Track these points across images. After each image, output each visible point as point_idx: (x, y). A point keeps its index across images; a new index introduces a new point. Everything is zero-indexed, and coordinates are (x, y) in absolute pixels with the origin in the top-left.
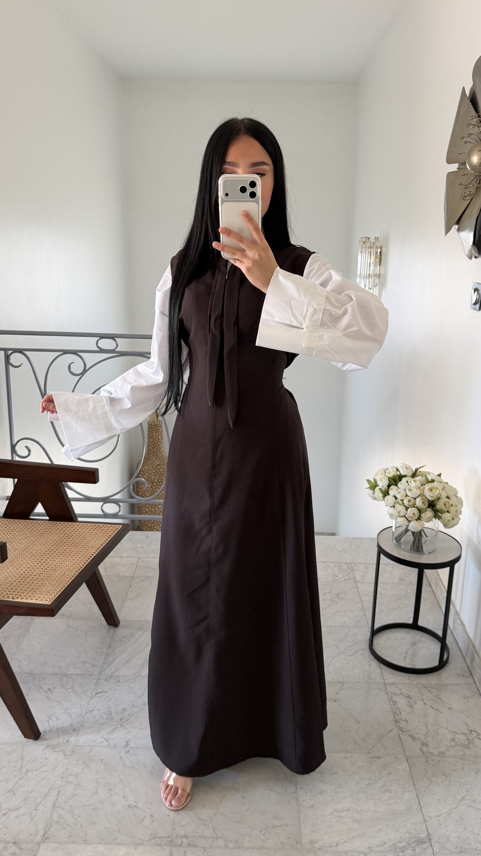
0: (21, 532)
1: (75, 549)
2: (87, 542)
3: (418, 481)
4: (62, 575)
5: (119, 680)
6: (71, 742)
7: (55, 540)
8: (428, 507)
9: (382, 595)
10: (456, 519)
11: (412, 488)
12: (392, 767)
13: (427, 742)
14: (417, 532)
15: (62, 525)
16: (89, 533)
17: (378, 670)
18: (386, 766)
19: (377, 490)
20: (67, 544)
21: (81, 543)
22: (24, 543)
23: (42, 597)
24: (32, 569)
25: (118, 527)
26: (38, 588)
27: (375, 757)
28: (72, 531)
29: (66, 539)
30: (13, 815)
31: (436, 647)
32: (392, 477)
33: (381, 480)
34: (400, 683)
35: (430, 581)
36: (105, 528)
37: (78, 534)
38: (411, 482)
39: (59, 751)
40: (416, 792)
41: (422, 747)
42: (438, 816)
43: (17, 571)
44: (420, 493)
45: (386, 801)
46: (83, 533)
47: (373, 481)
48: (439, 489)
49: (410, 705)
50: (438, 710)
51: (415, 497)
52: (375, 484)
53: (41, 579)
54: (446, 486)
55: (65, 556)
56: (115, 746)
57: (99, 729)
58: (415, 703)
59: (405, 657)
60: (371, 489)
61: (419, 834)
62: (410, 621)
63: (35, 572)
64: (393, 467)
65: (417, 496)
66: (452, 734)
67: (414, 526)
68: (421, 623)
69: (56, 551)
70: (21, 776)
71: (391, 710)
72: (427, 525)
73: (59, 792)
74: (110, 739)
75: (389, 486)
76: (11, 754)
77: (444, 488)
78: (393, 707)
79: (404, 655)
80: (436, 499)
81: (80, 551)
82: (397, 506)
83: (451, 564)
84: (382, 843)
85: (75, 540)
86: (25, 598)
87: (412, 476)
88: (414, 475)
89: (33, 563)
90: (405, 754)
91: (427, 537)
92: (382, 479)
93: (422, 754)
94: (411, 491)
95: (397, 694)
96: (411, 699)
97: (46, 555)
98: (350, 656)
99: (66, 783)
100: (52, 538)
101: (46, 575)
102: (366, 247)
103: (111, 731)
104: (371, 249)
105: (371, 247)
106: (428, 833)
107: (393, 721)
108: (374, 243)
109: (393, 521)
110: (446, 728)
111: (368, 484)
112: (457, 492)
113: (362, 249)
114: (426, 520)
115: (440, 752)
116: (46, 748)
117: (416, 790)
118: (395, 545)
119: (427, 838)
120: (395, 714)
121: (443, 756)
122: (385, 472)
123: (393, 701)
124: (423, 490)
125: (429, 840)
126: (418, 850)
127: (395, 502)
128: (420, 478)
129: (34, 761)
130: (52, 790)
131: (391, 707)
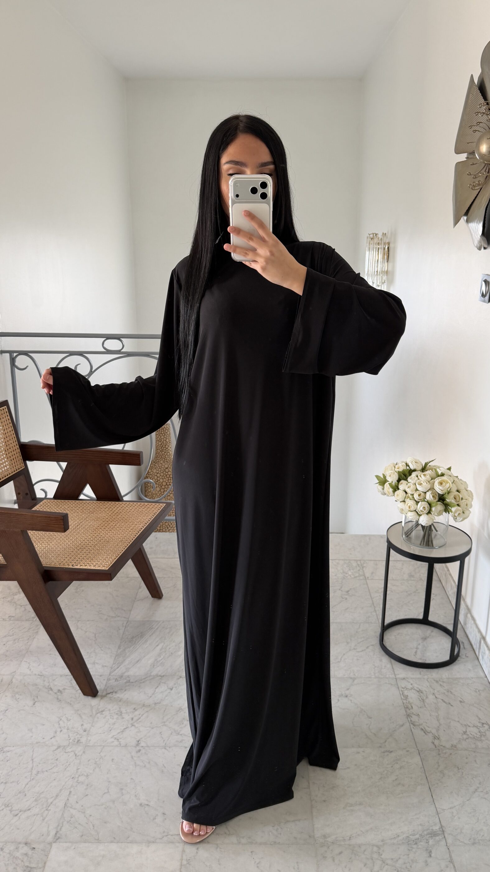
3: (428, 475)
6: (82, 743)
8: (439, 501)
9: (392, 591)
10: (466, 512)
11: (422, 482)
12: (404, 761)
13: (439, 736)
14: (427, 526)
15: (109, 504)
17: (389, 666)
18: (398, 760)
19: (387, 485)
27: (387, 751)
30: (24, 816)
31: (446, 642)
32: (401, 471)
33: (390, 476)
34: (412, 678)
35: (440, 576)
36: (149, 507)
38: (420, 477)
39: (70, 752)
40: (429, 785)
41: (434, 740)
42: (451, 808)
44: (430, 487)
45: (399, 794)
47: (382, 477)
48: (449, 483)
49: (422, 699)
50: (450, 704)
51: (425, 492)
52: (384, 480)
54: (456, 479)
56: (126, 746)
58: (427, 697)
59: (416, 652)
60: (380, 485)
61: (432, 826)
62: (421, 617)
64: (403, 462)
65: (427, 490)
66: (463, 726)
67: (424, 520)
68: (431, 619)
70: (32, 778)
71: (402, 704)
72: (436, 518)
73: (70, 792)
74: (121, 739)
75: (399, 481)
76: (21, 756)
77: (454, 482)
78: (405, 701)
79: (415, 650)
80: (446, 493)
82: (408, 501)
83: (461, 558)
84: (396, 836)
87: (422, 471)
88: (423, 470)
90: (417, 747)
91: (437, 531)
92: (392, 475)
93: (434, 747)
94: (422, 485)
95: (408, 689)
96: (423, 693)
98: (361, 650)
99: (77, 783)
102: (374, 244)
103: (122, 730)
104: (379, 245)
105: (378, 244)
106: (441, 825)
107: (405, 715)
108: (382, 239)
109: (402, 516)
110: (458, 721)
111: (377, 479)
112: (467, 485)
113: (369, 246)
114: (436, 514)
115: (452, 745)
116: (57, 749)
117: (428, 783)
118: (404, 539)
119: (440, 831)
120: (406, 708)
121: (455, 749)
122: (395, 467)
123: (405, 696)
124: (433, 484)
125: (442, 833)
126: (431, 842)
127: (406, 497)
128: (430, 472)
129: (45, 763)
130: (63, 791)
131: (403, 702)
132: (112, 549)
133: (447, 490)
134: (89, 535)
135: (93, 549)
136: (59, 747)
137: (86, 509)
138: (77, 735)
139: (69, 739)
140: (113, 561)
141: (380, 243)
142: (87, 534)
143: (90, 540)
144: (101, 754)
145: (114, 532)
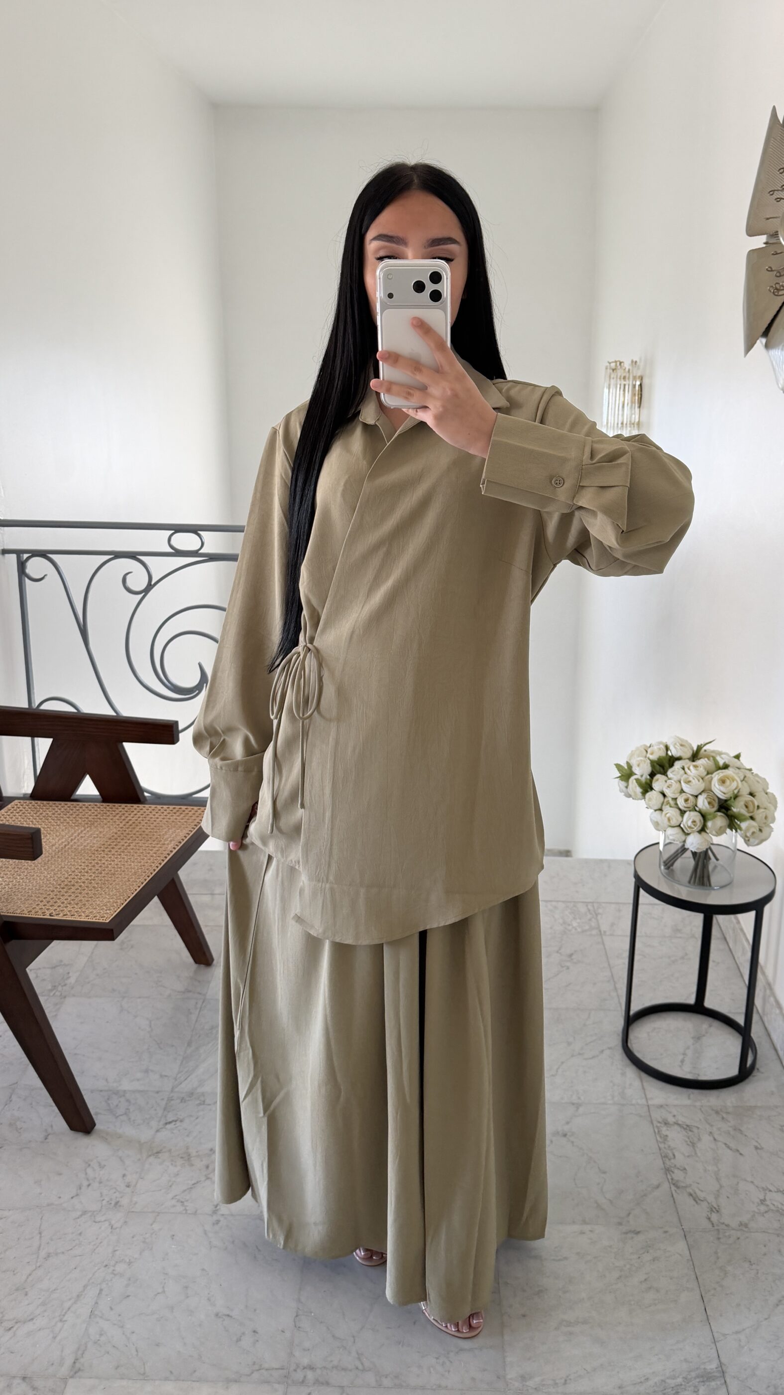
3: (701, 767)
5: (204, 1101)
6: (123, 1206)
8: (719, 810)
9: (643, 956)
10: (765, 830)
11: (691, 779)
12: (659, 1249)
13: (718, 1206)
14: (701, 853)
15: (124, 809)
16: (164, 822)
17: (637, 1083)
18: (650, 1247)
19: (633, 782)
20: (131, 835)
23: (95, 911)
27: (630, 1231)
30: (22, 1330)
31: (732, 1044)
32: (656, 759)
33: (638, 765)
34: (675, 1106)
35: (725, 934)
38: (689, 769)
39: (102, 1222)
40: (700, 1290)
41: (711, 1213)
42: (737, 1332)
44: (705, 787)
45: (650, 1306)
47: (626, 767)
48: (736, 780)
49: (690, 1142)
50: (738, 1151)
51: (696, 794)
52: (628, 772)
54: (748, 774)
55: (128, 854)
56: (195, 1213)
58: (699, 1139)
59: (682, 1061)
60: (622, 780)
61: (704, 1363)
62: (692, 1001)
64: (661, 743)
65: (699, 792)
66: (760, 1191)
67: (694, 842)
68: (708, 1004)
70: (39, 1263)
71: (658, 1151)
72: (716, 840)
73: (101, 1290)
74: (187, 1201)
75: (652, 775)
76: (22, 1226)
77: (746, 779)
78: (662, 1146)
79: (681, 1058)
80: (731, 797)
82: (667, 809)
83: (758, 906)
84: (642, 1380)
87: (692, 760)
88: (695, 756)
90: (682, 1226)
91: (717, 859)
92: (641, 765)
93: (710, 1226)
94: (690, 783)
95: (668, 1123)
96: (692, 1131)
98: (590, 1058)
99: (113, 1276)
100: (108, 827)
102: (617, 378)
103: (189, 1187)
104: (625, 381)
105: (624, 378)
106: (720, 1361)
107: (662, 1169)
108: (631, 371)
109: (659, 834)
110: (752, 1182)
111: (617, 771)
112: (767, 784)
113: (610, 381)
114: (714, 833)
115: (740, 1222)
116: (81, 1216)
117: (700, 1288)
118: (664, 874)
119: (718, 1371)
120: (664, 1157)
121: (745, 1229)
122: (647, 752)
123: (662, 1136)
124: (710, 782)
125: (722, 1374)
126: (703, 1389)
127: (663, 803)
128: (705, 762)
129: (60, 1239)
130: (89, 1288)
131: (659, 1146)
132: (118, 888)
133: (734, 793)
134: (84, 862)
135: (86, 887)
136: (84, 1213)
137: (83, 817)
138: (115, 1192)
139: (102, 1199)
140: (119, 908)
141: (627, 377)
142: (80, 861)
143: (83, 871)
144: (153, 1226)
145: (125, 857)
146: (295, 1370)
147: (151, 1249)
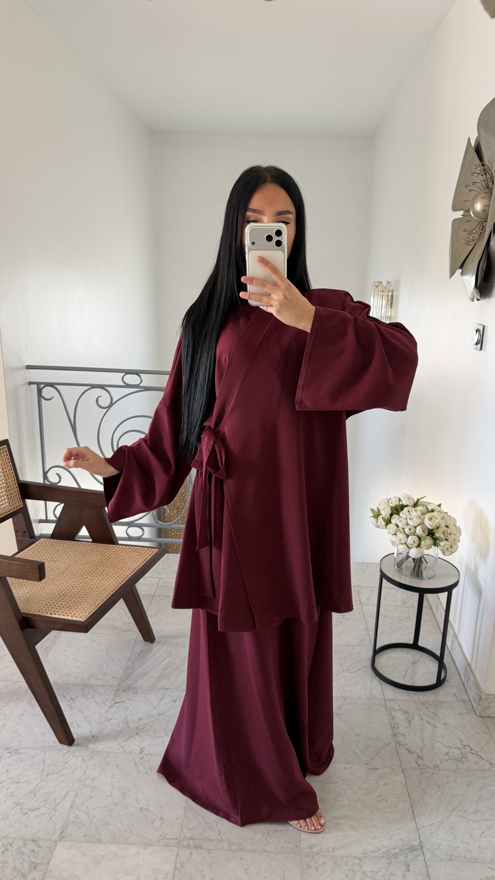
0: (65, 552)
1: (112, 570)
2: (124, 564)
3: (418, 511)
4: (98, 594)
5: (136, 692)
6: (90, 748)
7: (95, 561)
8: (428, 535)
9: (384, 617)
10: (454, 547)
11: (413, 517)
12: (389, 778)
13: (422, 755)
14: (418, 559)
15: (103, 547)
16: (127, 556)
17: (379, 687)
18: (383, 777)
19: (380, 518)
20: (106, 564)
21: (119, 565)
22: (67, 563)
23: (77, 614)
24: (71, 588)
25: (154, 551)
26: (75, 606)
27: (372, 768)
28: (112, 553)
29: (105, 561)
30: (33, 814)
31: (433, 666)
32: (394, 506)
34: (400, 699)
35: (431, 604)
36: (142, 551)
37: (117, 556)
38: (412, 512)
39: (78, 756)
40: (411, 802)
41: (418, 759)
42: (431, 825)
43: (57, 589)
44: (421, 522)
45: (382, 810)
46: (122, 555)
47: (377, 511)
48: (439, 518)
49: (408, 720)
50: (434, 725)
51: (415, 526)
52: (378, 513)
53: (79, 597)
54: (445, 515)
55: (102, 576)
56: (130, 753)
57: (116, 737)
58: (413, 719)
59: (405, 675)
60: (374, 518)
61: (412, 841)
62: (411, 642)
63: (74, 591)
64: (396, 497)
65: (417, 525)
66: (446, 748)
67: (414, 553)
68: (420, 644)
69: (95, 571)
70: (43, 779)
71: (390, 724)
72: (426, 552)
73: (77, 794)
75: (391, 515)
76: (34, 757)
77: (444, 518)
78: (392, 722)
79: (404, 673)
80: (435, 528)
81: (117, 573)
82: (399, 534)
83: (449, 589)
85: (113, 561)
86: (61, 614)
87: (414, 507)
88: (415, 505)
89: (73, 581)
90: (401, 766)
91: (427, 563)
92: (385, 509)
93: (417, 766)
94: (412, 520)
95: (395, 709)
96: (409, 714)
97: (86, 574)
98: (353, 673)
99: (84, 786)
100: (92, 558)
101: (83, 594)
102: (378, 291)
104: (383, 293)
106: (420, 840)
107: (391, 735)
108: (386, 287)
109: (395, 548)
110: (442, 743)
111: (371, 512)
112: (456, 521)
113: (374, 293)
114: (425, 548)
115: (434, 765)
116: (67, 753)
117: (410, 800)
118: (397, 570)
119: (419, 846)
120: (393, 728)
121: (437, 769)
122: (388, 502)
123: (392, 716)
124: (424, 519)
125: (421, 848)
126: (410, 856)
127: (397, 530)
128: (421, 508)
129: (55, 765)
130: (70, 792)
131: (390, 722)
132: (93, 598)
133: (437, 525)
135: (75, 596)
136: (69, 751)
138: (86, 741)
140: (92, 612)
141: (384, 291)
144: (106, 760)
145: (100, 578)
146: (184, 840)
147: (105, 772)
